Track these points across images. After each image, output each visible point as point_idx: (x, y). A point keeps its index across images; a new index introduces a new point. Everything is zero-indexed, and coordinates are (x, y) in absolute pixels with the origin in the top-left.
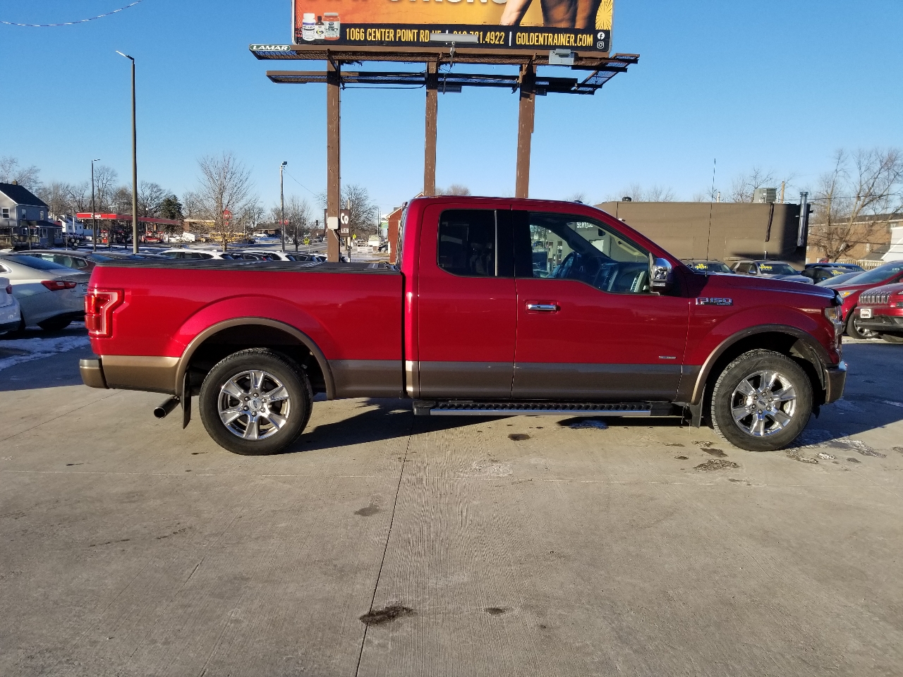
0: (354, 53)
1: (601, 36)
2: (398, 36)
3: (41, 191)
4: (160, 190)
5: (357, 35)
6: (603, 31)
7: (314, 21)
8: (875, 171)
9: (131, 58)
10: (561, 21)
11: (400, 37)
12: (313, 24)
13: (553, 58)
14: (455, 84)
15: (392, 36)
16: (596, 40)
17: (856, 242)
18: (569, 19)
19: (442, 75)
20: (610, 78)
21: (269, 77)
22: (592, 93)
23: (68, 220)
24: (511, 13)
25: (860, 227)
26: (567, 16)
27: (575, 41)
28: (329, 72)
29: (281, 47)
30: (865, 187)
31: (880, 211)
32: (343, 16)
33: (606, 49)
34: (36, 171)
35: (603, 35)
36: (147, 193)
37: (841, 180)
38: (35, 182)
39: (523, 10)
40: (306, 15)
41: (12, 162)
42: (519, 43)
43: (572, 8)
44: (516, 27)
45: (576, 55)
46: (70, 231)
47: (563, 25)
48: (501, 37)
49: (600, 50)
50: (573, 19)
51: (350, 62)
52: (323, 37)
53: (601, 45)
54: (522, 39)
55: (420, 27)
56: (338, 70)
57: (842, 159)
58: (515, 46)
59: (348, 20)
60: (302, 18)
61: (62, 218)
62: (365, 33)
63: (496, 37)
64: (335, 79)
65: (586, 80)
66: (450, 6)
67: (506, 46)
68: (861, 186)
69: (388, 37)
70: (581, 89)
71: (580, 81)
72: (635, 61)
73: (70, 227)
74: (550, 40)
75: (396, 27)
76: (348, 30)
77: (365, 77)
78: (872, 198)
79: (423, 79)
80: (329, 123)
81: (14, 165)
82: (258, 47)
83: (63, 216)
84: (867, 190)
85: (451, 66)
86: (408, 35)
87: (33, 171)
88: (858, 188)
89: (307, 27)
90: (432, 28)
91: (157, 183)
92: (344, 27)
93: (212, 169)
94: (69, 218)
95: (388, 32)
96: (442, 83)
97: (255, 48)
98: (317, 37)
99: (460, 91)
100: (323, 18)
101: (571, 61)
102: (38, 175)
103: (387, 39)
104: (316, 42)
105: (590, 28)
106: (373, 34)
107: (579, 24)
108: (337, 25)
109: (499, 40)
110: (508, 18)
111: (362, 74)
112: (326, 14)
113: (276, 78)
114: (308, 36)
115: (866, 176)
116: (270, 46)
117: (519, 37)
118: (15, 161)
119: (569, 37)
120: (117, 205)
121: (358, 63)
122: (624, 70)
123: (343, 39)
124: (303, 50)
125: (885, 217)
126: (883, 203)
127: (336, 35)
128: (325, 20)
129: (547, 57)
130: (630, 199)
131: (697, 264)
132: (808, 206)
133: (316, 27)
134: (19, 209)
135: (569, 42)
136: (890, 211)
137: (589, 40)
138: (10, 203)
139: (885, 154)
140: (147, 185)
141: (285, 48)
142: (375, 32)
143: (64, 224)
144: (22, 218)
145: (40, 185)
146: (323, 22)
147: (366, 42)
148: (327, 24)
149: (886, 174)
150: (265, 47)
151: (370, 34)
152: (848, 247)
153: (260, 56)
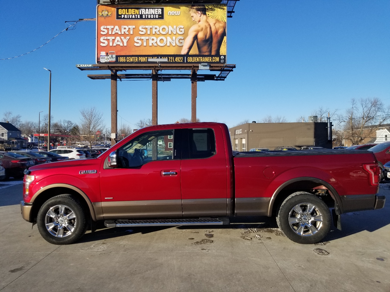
0: (122, 67)
1: (222, 57)
2: (139, 60)
3: (21, 125)
4: (72, 123)
5: (122, 59)
6: (223, 55)
7: (105, 55)
8: (369, 107)
9: (50, 71)
10: (206, 52)
11: (140, 60)
12: (104, 56)
13: (201, 67)
14: (168, 78)
15: (137, 60)
16: (220, 59)
17: (365, 137)
18: (209, 51)
19: (160, 75)
20: (228, 74)
21: (88, 77)
22: (224, 80)
23: (32, 137)
24: (185, 50)
25: (366, 131)
26: (208, 50)
27: (212, 60)
28: (112, 75)
29: (89, 65)
30: (366, 114)
31: (373, 124)
32: (117, 52)
33: (225, 62)
34: (20, 117)
35: (223, 58)
36: (66, 124)
37: (355, 112)
38: (19, 121)
39: (190, 48)
40: (101, 52)
41: (10, 113)
42: (189, 61)
43: (210, 47)
44: (187, 55)
45: (210, 65)
46: (32, 142)
47: (207, 54)
48: (181, 59)
49: (222, 63)
50: (211, 51)
51: (121, 70)
52: (108, 61)
53: (222, 61)
54: (190, 59)
55: (148, 56)
56: (116, 73)
57: (354, 103)
58: (187, 62)
59: (119, 54)
60: (100, 53)
61: (29, 136)
62: (126, 59)
63: (179, 59)
64: (114, 77)
65: (219, 75)
66: (160, 47)
67: (183, 62)
68: (364, 114)
69: (135, 60)
70: (218, 78)
71: (217, 76)
72: (235, 67)
73: (32, 140)
74: (201, 60)
75: (138, 56)
76: (119, 58)
77: (128, 76)
78: (369, 118)
79: (150, 76)
80: (112, 95)
81: (10, 115)
82: (79, 65)
83: (30, 136)
84: (367, 115)
85: (161, 71)
86: (143, 59)
87: (18, 117)
88: (363, 114)
89: (101, 57)
90: (153, 56)
91: (70, 121)
92: (117, 57)
93: (86, 114)
94: (32, 136)
95: (135, 58)
96: (161, 78)
97: (78, 66)
98: (106, 61)
99: (170, 81)
100: (109, 53)
101: (208, 68)
102: (20, 118)
103: (135, 61)
104: (106, 63)
105: (218, 54)
106: (129, 59)
107: (213, 53)
108: (114, 56)
109: (181, 60)
110: (184, 52)
111: (126, 75)
112: (110, 52)
113: (92, 78)
114: (102, 61)
115: (365, 109)
116: (84, 65)
117: (189, 59)
118: (11, 113)
119: (209, 58)
120: (53, 130)
121: (124, 70)
122: (232, 71)
123: (117, 61)
124: (101, 66)
125: (376, 126)
126: (374, 120)
127: (114, 60)
128: (109, 54)
129: (198, 67)
130: (255, 122)
131: (283, 149)
132: (331, 123)
133: (106, 57)
134: (8, 133)
135: (209, 60)
136: (377, 124)
137: (217, 59)
138: (5, 131)
139: (373, 100)
140: (66, 121)
141: (90, 65)
142: (130, 58)
143: (29, 139)
144: (9, 137)
145: (21, 123)
146: (109, 55)
147: (126, 63)
148: (110, 56)
149: (374, 108)
150: (82, 65)
151: (128, 59)
152: (362, 139)
153: (82, 69)
